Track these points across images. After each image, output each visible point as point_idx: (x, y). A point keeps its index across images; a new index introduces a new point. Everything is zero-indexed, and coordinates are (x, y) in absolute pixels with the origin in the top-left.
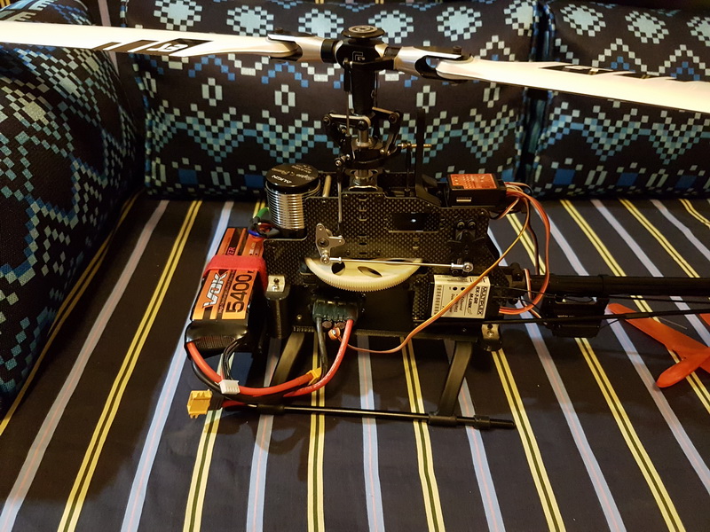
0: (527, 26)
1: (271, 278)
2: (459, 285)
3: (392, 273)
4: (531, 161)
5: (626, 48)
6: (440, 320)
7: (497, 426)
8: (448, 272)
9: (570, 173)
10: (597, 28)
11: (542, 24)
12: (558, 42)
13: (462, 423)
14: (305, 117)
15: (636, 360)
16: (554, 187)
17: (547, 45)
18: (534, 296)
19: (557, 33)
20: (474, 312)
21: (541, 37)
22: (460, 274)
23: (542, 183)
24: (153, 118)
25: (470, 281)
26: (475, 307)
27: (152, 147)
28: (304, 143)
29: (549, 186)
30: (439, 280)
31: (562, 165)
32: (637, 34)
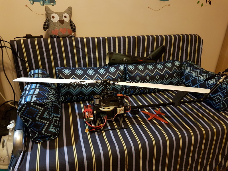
0: (123, 69)
1: (94, 111)
2: (120, 109)
3: (111, 108)
4: (127, 90)
5: (138, 71)
6: (118, 114)
7: (127, 128)
8: (119, 107)
9: (133, 91)
10: (133, 69)
11: (125, 69)
12: (128, 71)
13: (123, 128)
14: (90, 87)
15: (145, 118)
16: (131, 93)
17: (126, 72)
18: (130, 109)
19: (128, 70)
20: (122, 112)
21: (125, 71)
22: (120, 107)
23: (129, 93)
24: (62, 89)
25: (121, 108)
26: (122, 111)
27: (62, 94)
28: (90, 91)
29: (130, 93)
30: (117, 108)
31: (131, 90)
32: (140, 69)
